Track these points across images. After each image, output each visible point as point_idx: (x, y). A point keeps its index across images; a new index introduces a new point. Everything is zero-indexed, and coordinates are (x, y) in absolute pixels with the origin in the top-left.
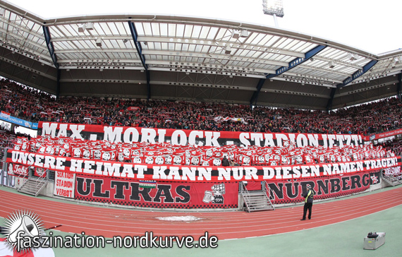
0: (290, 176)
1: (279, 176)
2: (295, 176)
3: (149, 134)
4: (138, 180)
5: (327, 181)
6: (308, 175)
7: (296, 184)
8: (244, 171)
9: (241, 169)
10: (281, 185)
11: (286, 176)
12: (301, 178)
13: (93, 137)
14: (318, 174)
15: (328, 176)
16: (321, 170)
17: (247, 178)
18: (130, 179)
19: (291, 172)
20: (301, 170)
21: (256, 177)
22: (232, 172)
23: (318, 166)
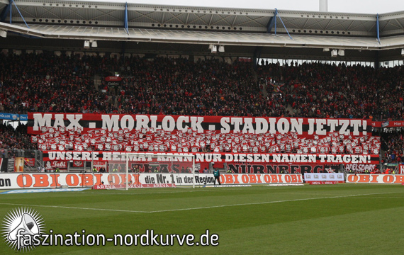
0: (245, 160)
1: (236, 160)
2: (248, 161)
3: (143, 120)
4: (148, 162)
5: (275, 167)
6: (259, 161)
7: (249, 167)
8: (213, 156)
9: (211, 154)
10: (237, 166)
11: (241, 160)
12: (253, 163)
13: (92, 125)
14: (268, 161)
15: (277, 163)
16: (271, 158)
17: (214, 160)
18: (144, 162)
19: (246, 158)
20: (253, 157)
21: (220, 160)
22: (205, 156)
23: (268, 155)
